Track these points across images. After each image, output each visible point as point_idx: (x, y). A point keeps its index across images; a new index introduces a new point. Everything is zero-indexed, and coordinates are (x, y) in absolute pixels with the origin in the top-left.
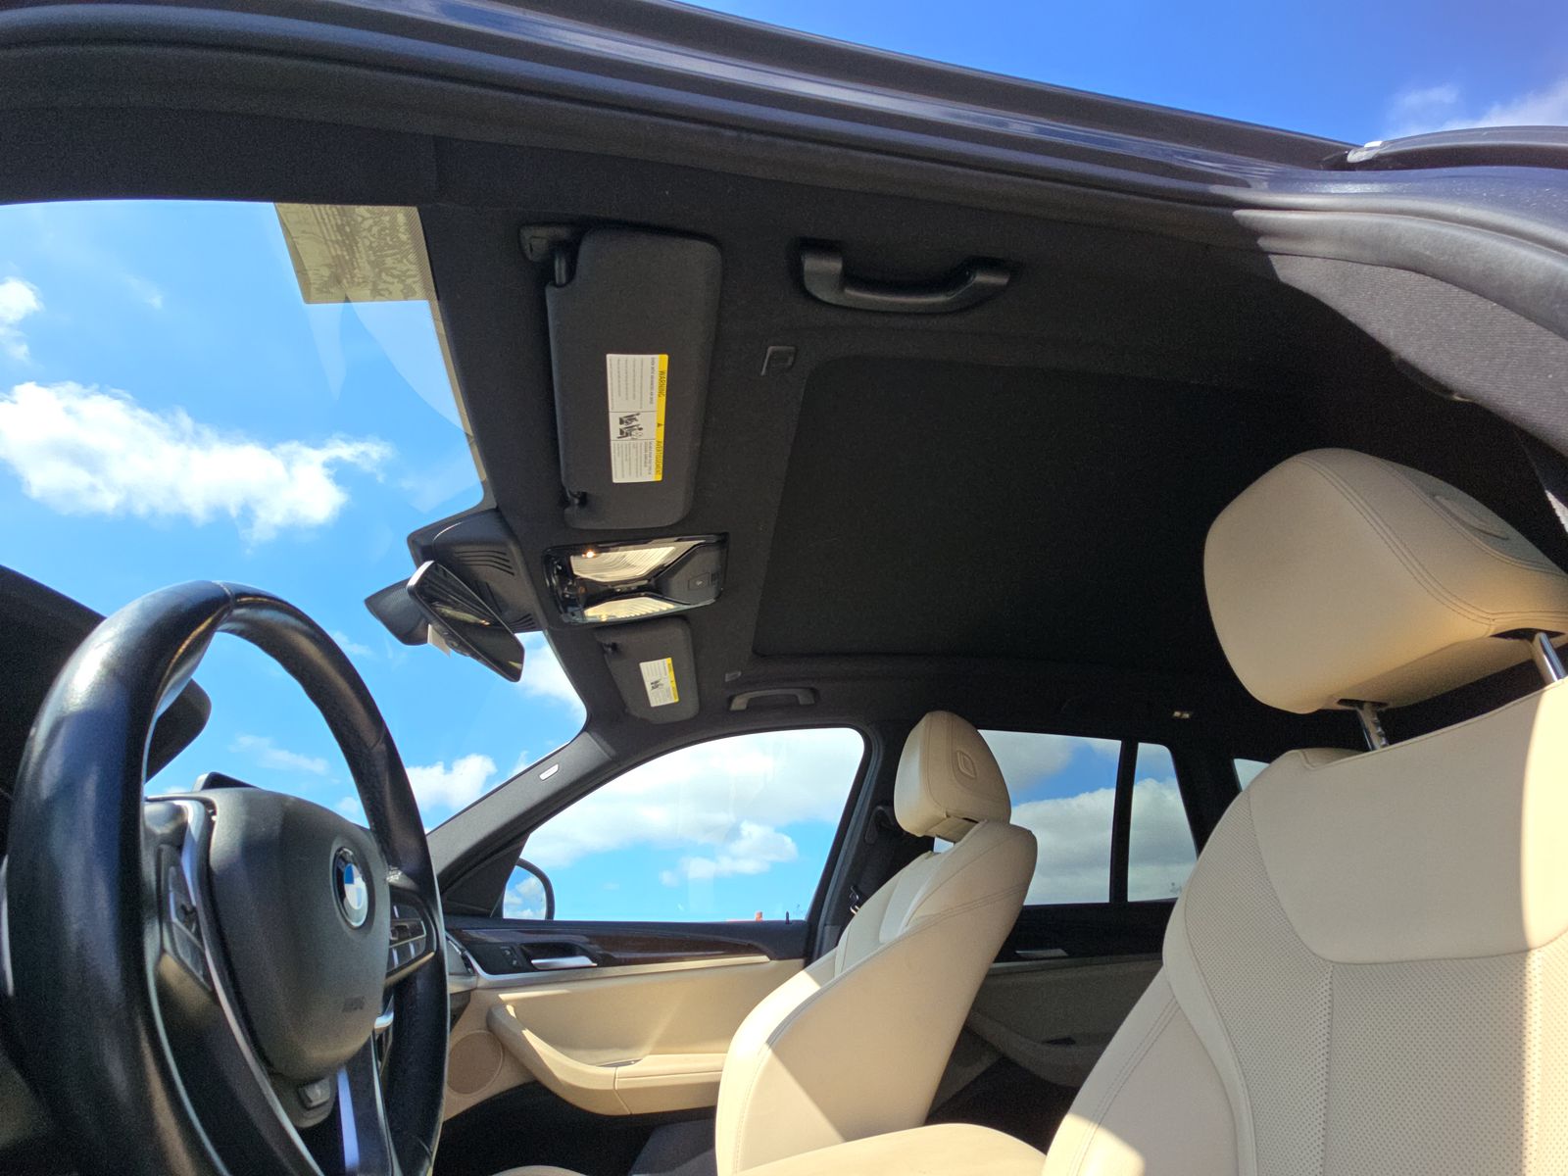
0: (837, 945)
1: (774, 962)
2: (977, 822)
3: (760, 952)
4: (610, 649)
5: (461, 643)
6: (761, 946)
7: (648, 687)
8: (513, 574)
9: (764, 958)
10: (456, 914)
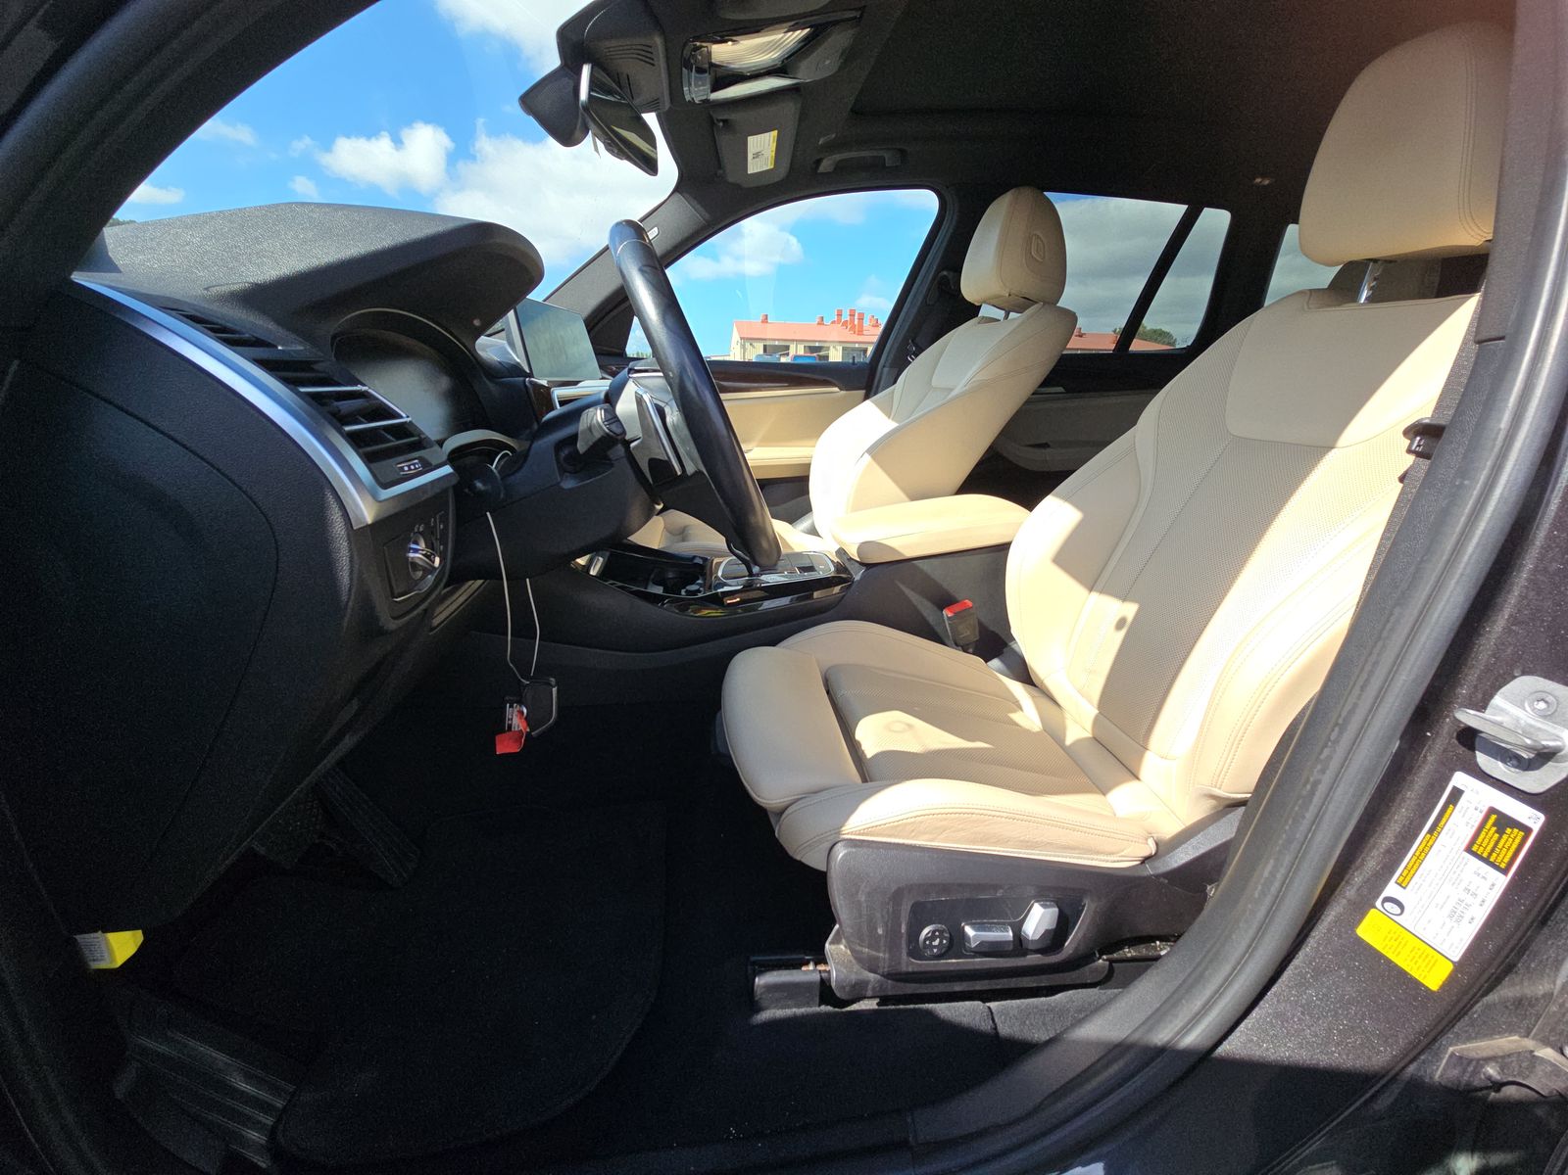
0: (895, 382)
1: (843, 392)
2: (1036, 303)
3: (835, 385)
4: (721, 124)
5: (620, 150)
6: (834, 381)
7: (750, 156)
8: (653, 65)
9: (836, 389)
10: (602, 354)
